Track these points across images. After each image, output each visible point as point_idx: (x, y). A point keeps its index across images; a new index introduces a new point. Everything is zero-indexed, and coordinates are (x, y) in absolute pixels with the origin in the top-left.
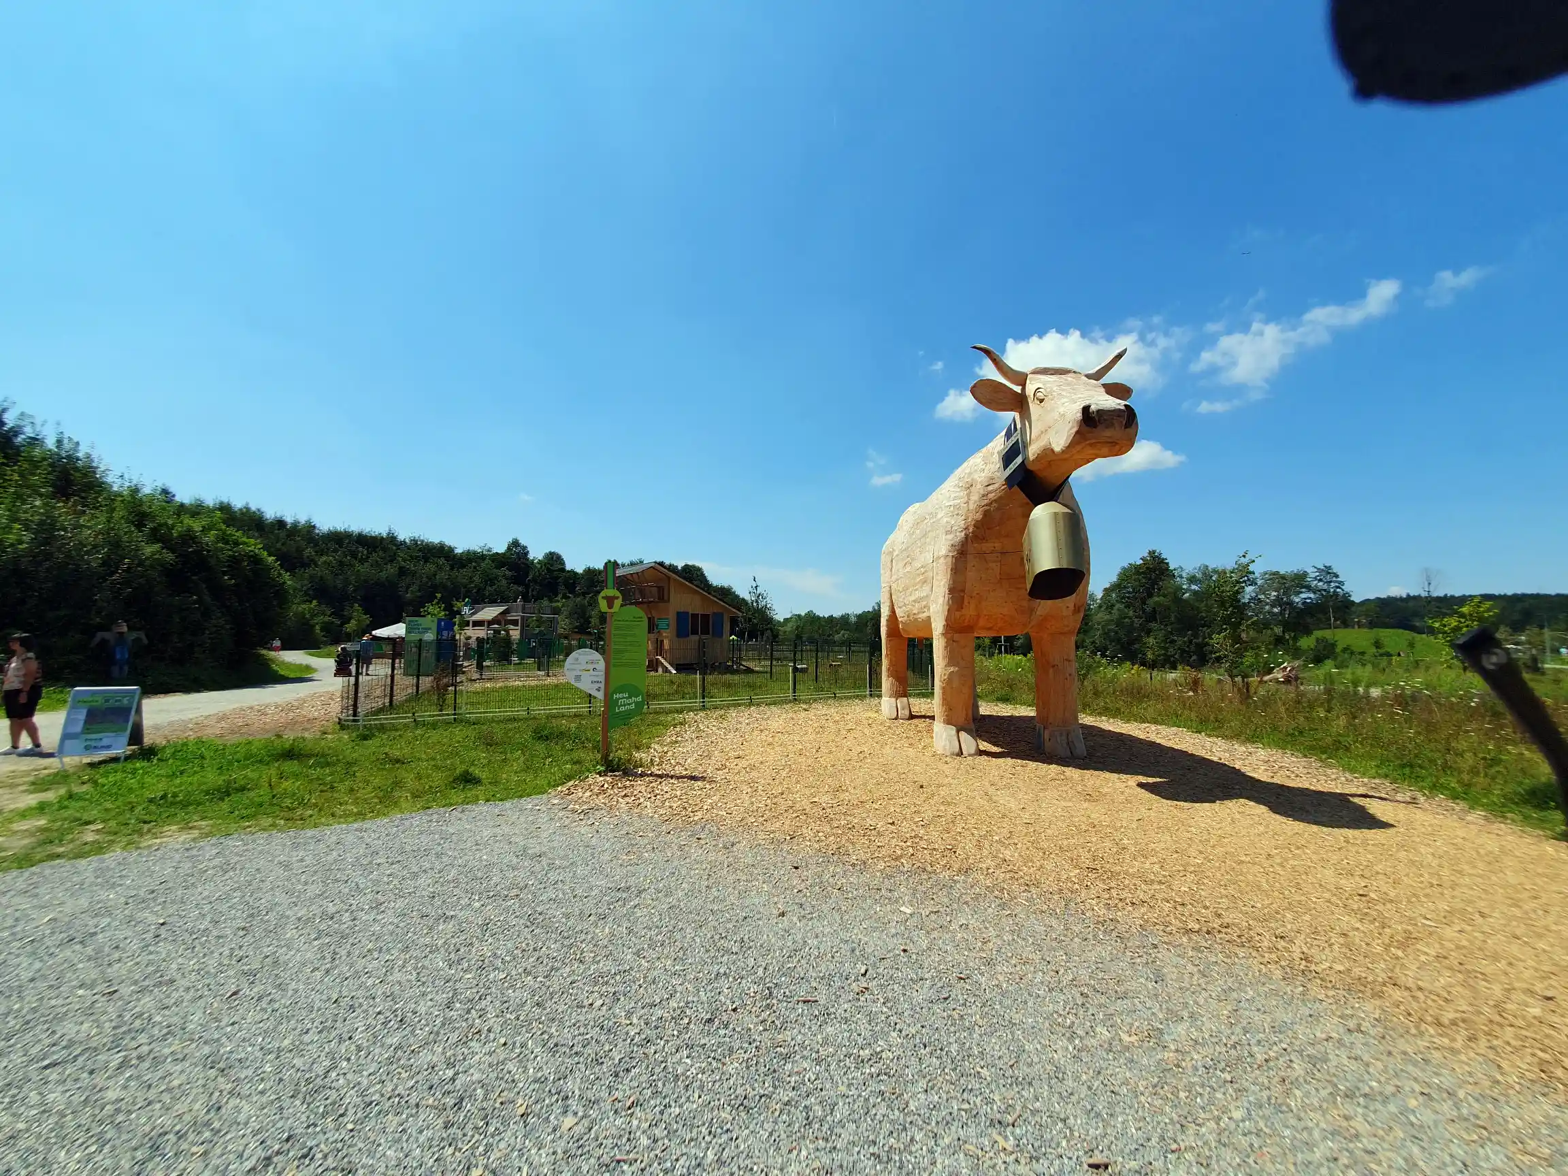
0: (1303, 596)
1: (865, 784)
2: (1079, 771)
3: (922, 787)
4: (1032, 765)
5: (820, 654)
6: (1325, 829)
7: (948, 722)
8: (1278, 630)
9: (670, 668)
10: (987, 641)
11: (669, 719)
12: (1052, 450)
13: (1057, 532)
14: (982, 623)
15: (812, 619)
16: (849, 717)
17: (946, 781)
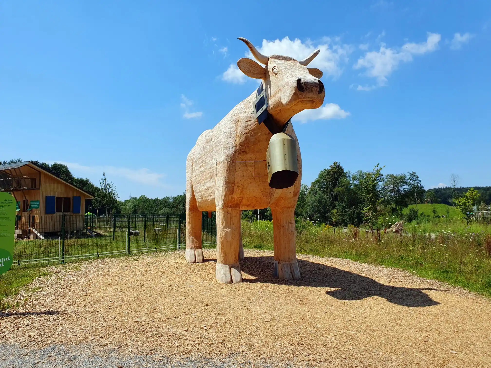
0: (404, 187)
1: (171, 307)
2: (296, 287)
3: (207, 305)
4: (272, 285)
5: (148, 223)
6: (411, 308)
7: (225, 262)
8: (394, 205)
9: (39, 235)
10: (251, 213)
11: (36, 271)
12: (282, 103)
13: (284, 149)
14: (244, 202)
15: (144, 200)
16: (164, 263)
17: (222, 300)
